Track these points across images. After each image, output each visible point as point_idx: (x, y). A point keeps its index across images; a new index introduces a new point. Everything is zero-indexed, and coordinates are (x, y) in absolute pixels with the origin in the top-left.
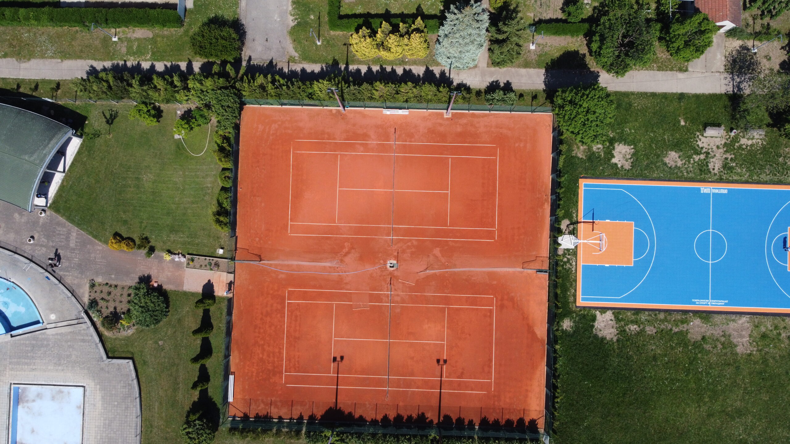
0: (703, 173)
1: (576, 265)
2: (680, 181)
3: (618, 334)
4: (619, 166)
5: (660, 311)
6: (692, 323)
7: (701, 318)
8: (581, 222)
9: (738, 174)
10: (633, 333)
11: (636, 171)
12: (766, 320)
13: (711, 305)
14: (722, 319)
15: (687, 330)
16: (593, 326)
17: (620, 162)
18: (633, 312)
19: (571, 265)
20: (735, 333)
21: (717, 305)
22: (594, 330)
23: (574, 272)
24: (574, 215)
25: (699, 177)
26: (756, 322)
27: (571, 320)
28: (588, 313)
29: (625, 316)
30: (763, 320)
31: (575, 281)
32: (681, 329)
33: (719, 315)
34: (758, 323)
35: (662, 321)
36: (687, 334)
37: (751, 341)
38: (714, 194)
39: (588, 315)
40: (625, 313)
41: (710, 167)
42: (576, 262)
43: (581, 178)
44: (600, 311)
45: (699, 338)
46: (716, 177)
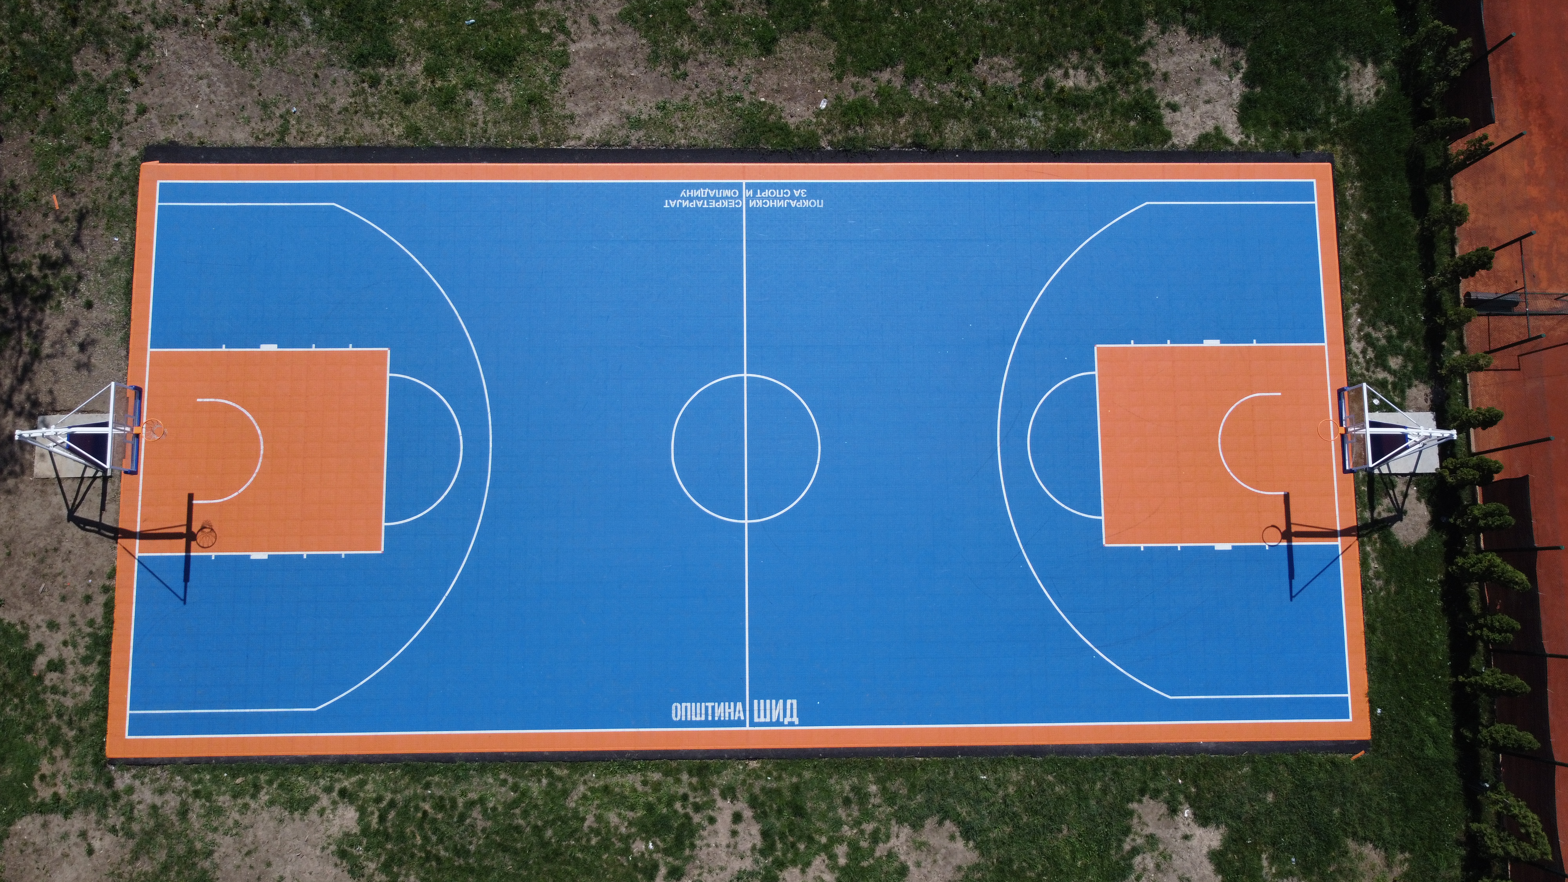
0: (787, 794)
1: (1347, 342)
2: (900, 752)
3: (1141, 51)
4: (1187, 813)
5: (965, 154)
6: (823, 105)
7: (784, 129)
8: (1345, 533)
9: (620, 800)
10: (1074, 58)
11: (1105, 791)
12: (492, 131)
13: (739, 186)
14: (686, 129)
15: (840, 79)
16: (1249, 80)
17: (1184, 830)
18: (1082, 145)
19: (1368, 340)
20: (627, 69)
21: (712, 186)
22: (1243, 62)
23: (1353, 310)
24: (1374, 565)
25: (807, 775)
26: (535, 121)
27: (1349, 99)
28: (1275, 136)
29: (1115, 129)
30: (505, 128)
31: (1345, 271)
32: (867, 81)
33: (701, 142)
34: (527, 113)
35: (949, 111)
36: (841, 62)
37: (562, 38)
38: (736, 696)
39: (1276, 124)
40: (1116, 136)
41: (755, 829)
42: (1348, 351)
43: (1359, 745)
44: (1227, 142)
45: (785, 45)
46: (725, 778)
